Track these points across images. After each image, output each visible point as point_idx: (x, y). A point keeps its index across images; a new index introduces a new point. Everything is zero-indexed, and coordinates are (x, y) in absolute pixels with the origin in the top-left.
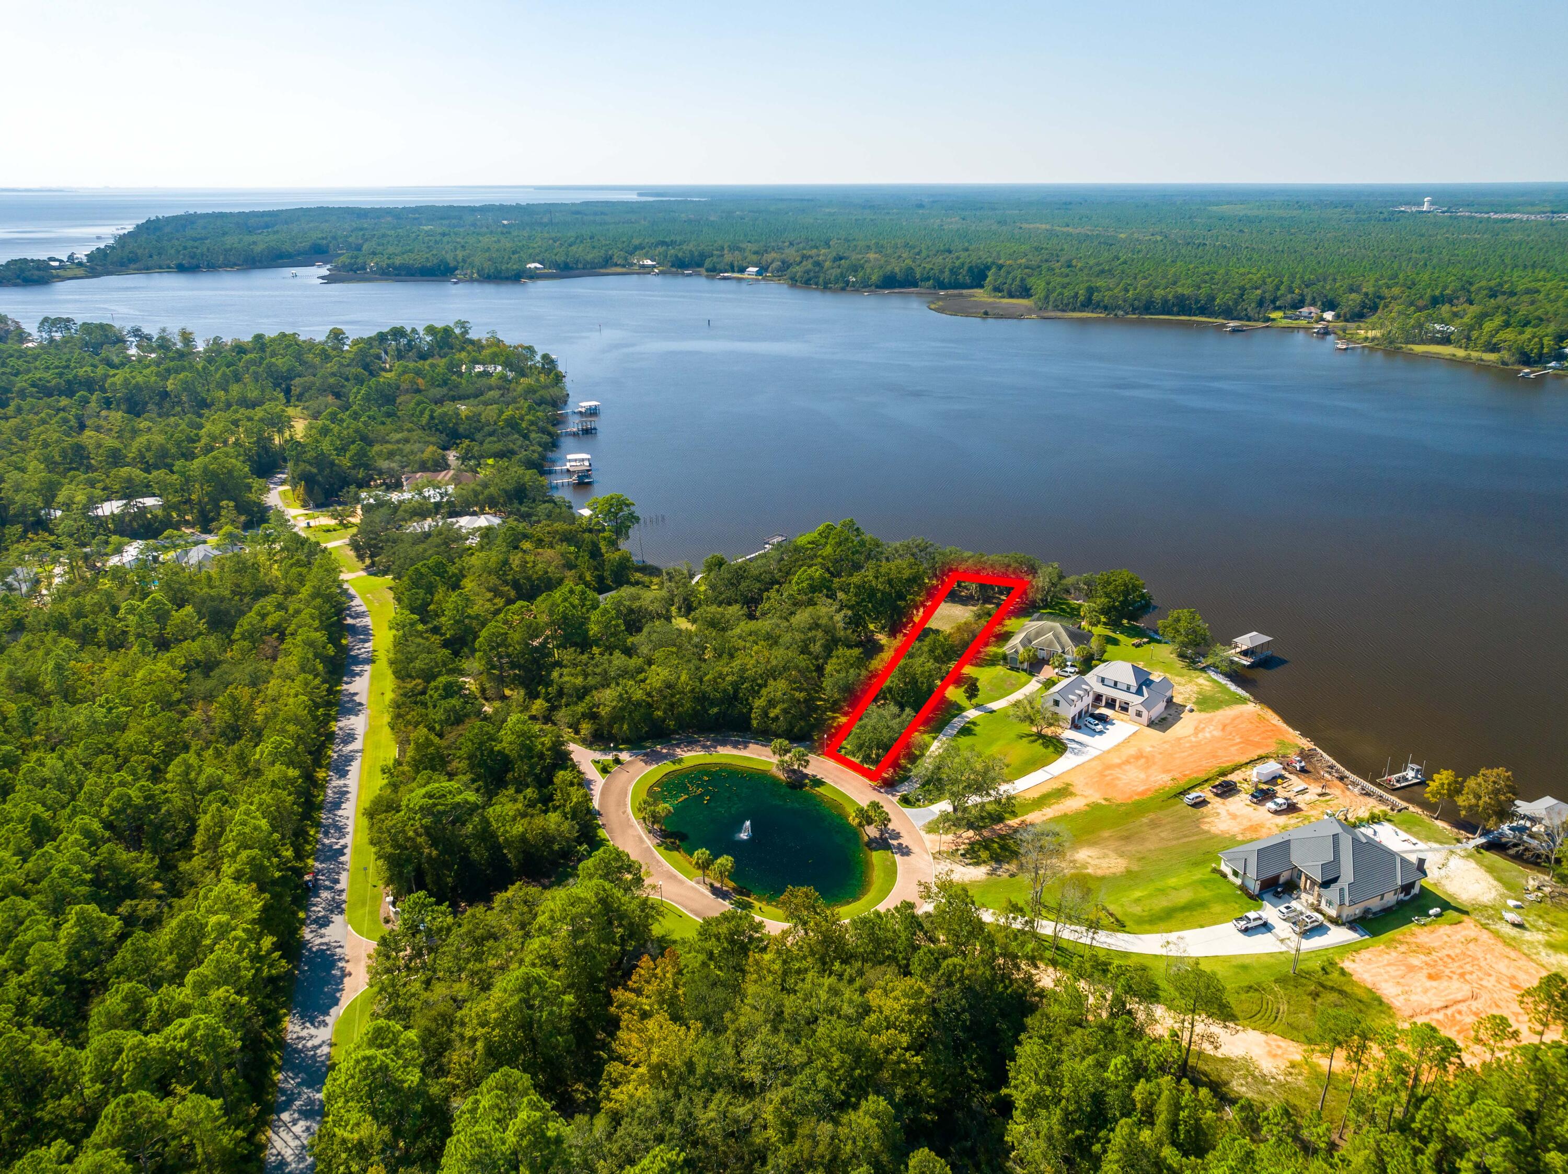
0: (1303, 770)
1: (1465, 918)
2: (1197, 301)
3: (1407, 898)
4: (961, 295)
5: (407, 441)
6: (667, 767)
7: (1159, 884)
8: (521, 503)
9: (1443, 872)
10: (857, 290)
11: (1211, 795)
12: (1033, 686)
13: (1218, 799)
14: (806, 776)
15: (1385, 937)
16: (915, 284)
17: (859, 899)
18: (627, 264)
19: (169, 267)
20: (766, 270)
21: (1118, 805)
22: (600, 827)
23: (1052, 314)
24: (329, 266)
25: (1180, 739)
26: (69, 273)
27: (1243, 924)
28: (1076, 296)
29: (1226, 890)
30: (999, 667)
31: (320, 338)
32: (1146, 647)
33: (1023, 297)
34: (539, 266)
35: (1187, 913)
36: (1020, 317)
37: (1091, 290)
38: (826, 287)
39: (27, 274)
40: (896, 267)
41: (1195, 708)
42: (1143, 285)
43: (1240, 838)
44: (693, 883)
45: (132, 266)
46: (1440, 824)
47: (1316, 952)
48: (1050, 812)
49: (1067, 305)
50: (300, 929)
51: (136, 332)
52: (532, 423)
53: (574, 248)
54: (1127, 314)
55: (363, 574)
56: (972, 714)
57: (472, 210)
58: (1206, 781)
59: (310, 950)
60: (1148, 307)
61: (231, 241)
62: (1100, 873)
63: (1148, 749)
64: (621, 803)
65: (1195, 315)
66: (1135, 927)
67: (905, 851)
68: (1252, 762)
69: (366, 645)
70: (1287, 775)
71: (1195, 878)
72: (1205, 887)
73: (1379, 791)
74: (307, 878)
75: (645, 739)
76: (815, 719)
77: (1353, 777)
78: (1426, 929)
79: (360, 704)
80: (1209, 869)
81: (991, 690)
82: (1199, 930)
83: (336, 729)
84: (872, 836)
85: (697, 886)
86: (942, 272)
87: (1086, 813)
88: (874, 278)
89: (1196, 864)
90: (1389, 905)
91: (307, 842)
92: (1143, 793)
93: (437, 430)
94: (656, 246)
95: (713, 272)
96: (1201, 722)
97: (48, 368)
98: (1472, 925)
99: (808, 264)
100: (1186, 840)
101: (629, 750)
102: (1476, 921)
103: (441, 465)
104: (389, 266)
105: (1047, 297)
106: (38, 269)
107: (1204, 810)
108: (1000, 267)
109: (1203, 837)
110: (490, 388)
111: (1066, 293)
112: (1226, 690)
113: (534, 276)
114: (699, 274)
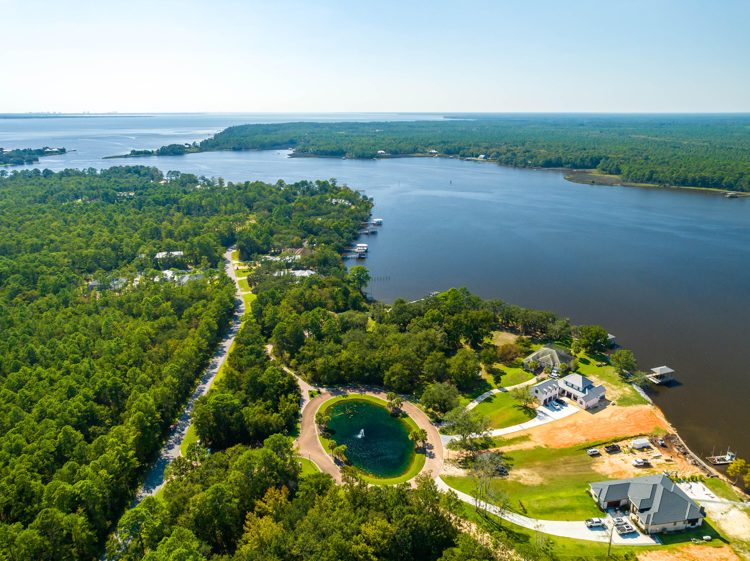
0: (663, 446)
1: (725, 545)
2: (713, 180)
3: (693, 527)
4: (585, 172)
5: (289, 233)
6: (340, 398)
7: (554, 494)
8: (324, 266)
9: (723, 517)
10: (531, 168)
11: (605, 451)
12: (532, 381)
13: (607, 454)
14: (401, 411)
15: (670, 546)
16: (562, 166)
17: (400, 476)
18: (424, 152)
19: (230, 148)
20: (489, 156)
21: (551, 449)
22: (299, 422)
23: (630, 184)
24: (294, 150)
25: (601, 419)
26: (192, 150)
27: (589, 523)
28: (644, 175)
29: (589, 503)
30: (520, 369)
31: (274, 183)
32: (604, 367)
33: (617, 174)
34: (383, 152)
35: (562, 512)
36: (611, 185)
37: (652, 173)
38: (516, 166)
39: (175, 150)
40: (553, 157)
41: (616, 403)
42: (683, 171)
43: (610, 477)
44: (328, 455)
45: (216, 148)
46: (735, 489)
47: (625, 547)
48: (514, 447)
49: (639, 179)
50: (161, 448)
51: (203, 178)
52: (347, 228)
53: (401, 144)
54: (672, 185)
55: (250, 292)
56: (495, 391)
57: (364, 124)
58: (605, 443)
59: (161, 459)
60: (684, 182)
61: (257, 138)
62: (526, 483)
63: (581, 422)
64: (312, 413)
65: (711, 187)
66: (532, 515)
67: (432, 456)
68: (636, 437)
69: (238, 325)
70: (652, 446)
71: (575, 494)
72: (578, 500)
73: (705, 464)
74: (171, 426)
75: (335, 384)
76: (418, 384)
77: (692, 454)
78: (698, 546)
79: (225, 352)
80: (585, 491)
81: (510, 380)
82: (566, 522)
83: (210, 362)
84: (419, 446)
85: (329, 457)
86: (576, 160)
87: (533, 450)
88: (541, 162)
89: (579, 487)
90: (680, 529)
91: (179, 410)
92: (568, 445)
93: (304, 229)
94: (440, 144)
95: (463, 156)
96: (616, 411)
97: (161, 193)
98: (728, 551)
99: (509, 154)
100: (580, 473)
101: (327, 387)
102: (733, 549)
103: (300, 245)
104: (318, 150)
105: (628, 175)
106: (180, 149)
107: (597, 459)
108: (607, 158)
109: (590, 473)
110: (334, 211)
111: (639, 173)
112: (638, 395)
113: (380, 157)
114: (456, 158)
